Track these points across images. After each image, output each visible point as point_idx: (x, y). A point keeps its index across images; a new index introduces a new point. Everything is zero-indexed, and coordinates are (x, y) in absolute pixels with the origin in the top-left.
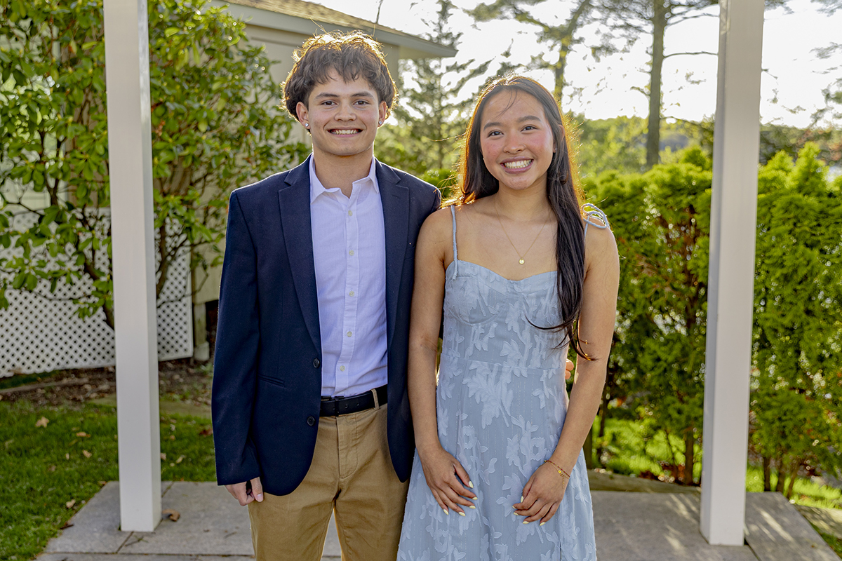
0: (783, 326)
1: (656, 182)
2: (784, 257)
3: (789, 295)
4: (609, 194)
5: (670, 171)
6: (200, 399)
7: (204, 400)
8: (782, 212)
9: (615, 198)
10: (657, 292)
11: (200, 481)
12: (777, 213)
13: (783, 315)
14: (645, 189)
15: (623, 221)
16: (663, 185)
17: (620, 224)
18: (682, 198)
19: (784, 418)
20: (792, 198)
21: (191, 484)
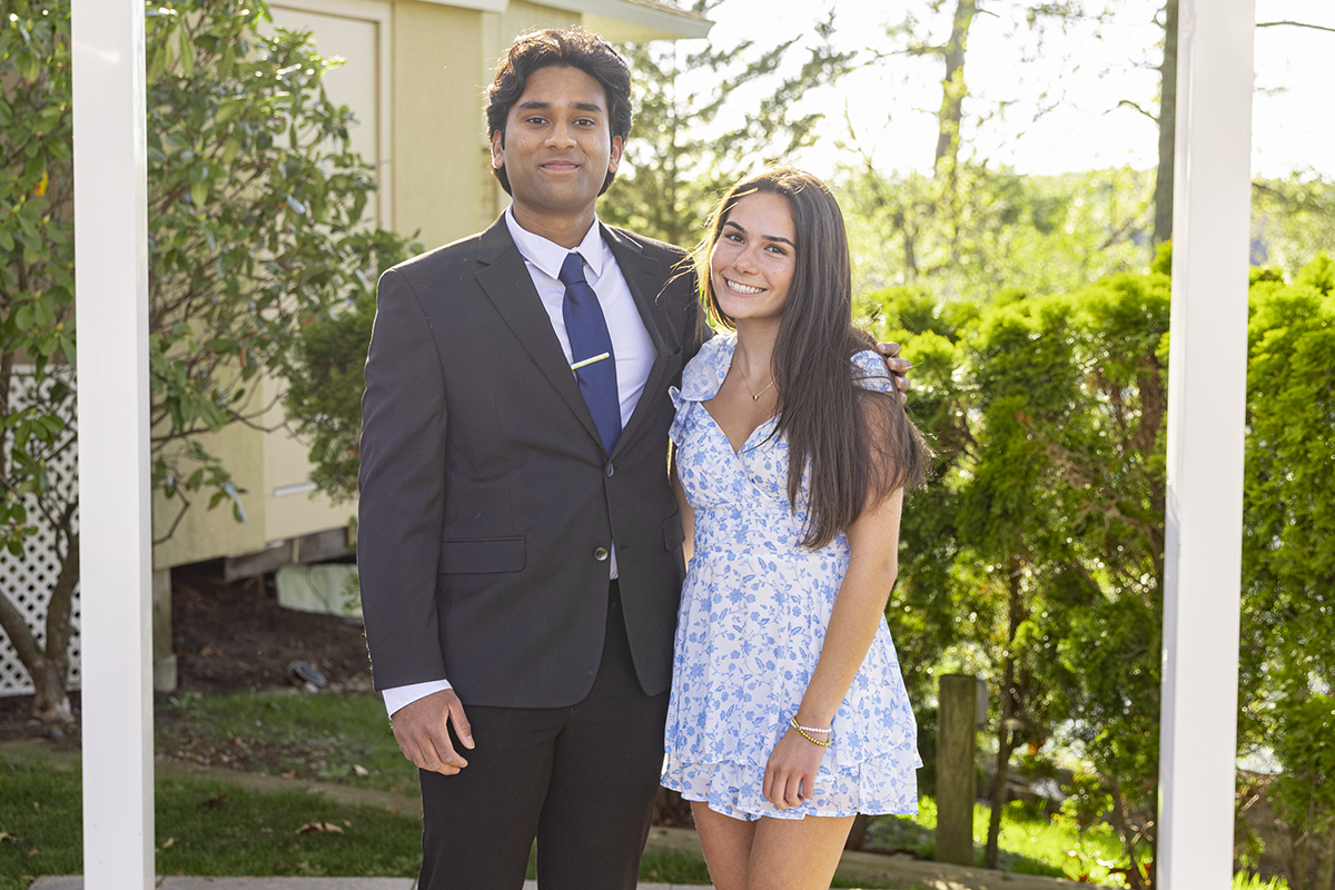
0: (1312, 573)
1: (1092, 308)
2: (1309, 444)
3: (1322, 515)
4: (1000, 329)
5: (1120, 288)
6: (180, 754)
7: (189, 755)
8: (1305, 361)
9: (1013, 337)
10: (1089, 519)
11: (216, 875)
12: (1298, 364)
13: (1312, 554)
14: (1069, 320)
15: (1026, 381)
16: (1104, 311)
17: (1019, 387)
18: (1139, 337)
19: (1316, 746)
20: (1326, 336)
21: (199, 880)
